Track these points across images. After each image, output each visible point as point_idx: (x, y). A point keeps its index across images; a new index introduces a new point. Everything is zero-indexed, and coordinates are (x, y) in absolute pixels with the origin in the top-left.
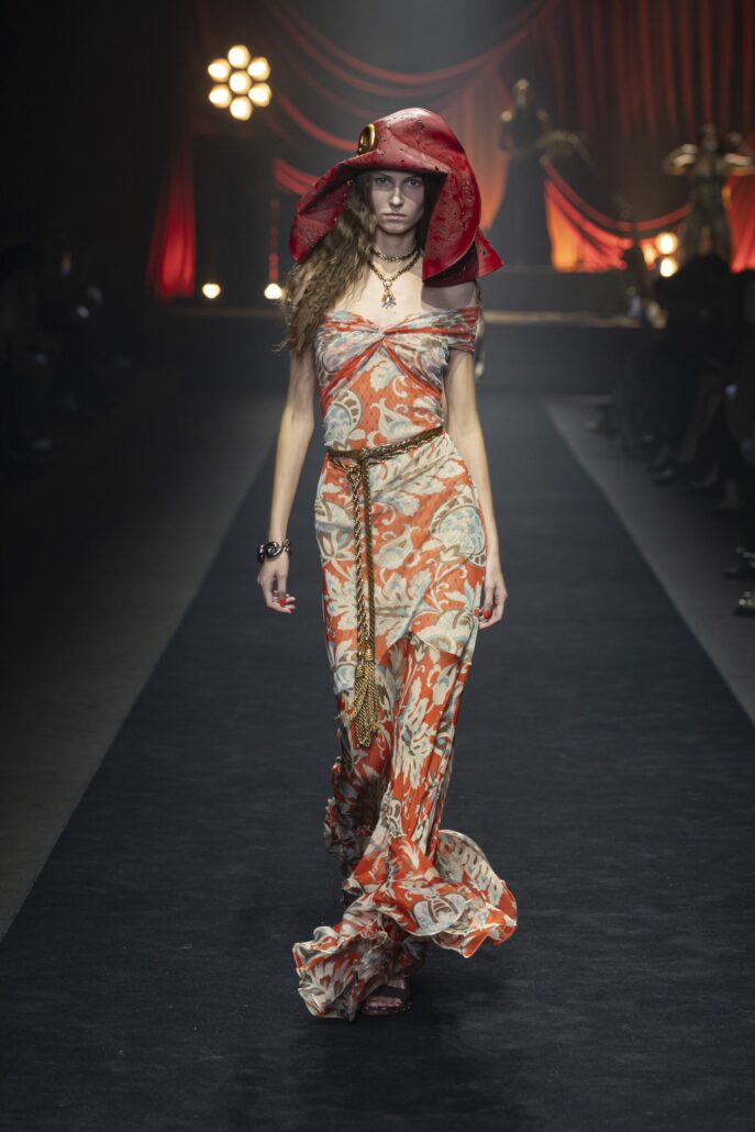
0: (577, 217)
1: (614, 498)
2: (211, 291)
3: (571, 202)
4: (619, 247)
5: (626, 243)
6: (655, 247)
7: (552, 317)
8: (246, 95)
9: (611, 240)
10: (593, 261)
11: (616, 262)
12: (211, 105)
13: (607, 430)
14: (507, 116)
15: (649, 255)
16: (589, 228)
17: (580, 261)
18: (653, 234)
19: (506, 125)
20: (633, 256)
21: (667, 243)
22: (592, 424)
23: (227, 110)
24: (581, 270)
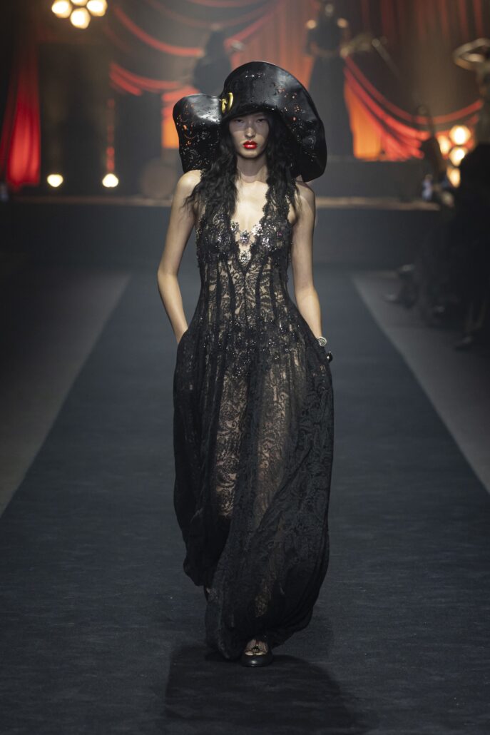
0: (380, 112)
1: (413, 363)
2: (55, 180)
3: (375, 100)
4: (417, 139)
5: (424, 136)
6: (450, 139)
7: (358, 201)
8: (85, 7)
9: (411, 133)
10: (395, 151)
11: (415, 152)
12: (53, 15)
13: (405, 301)
14: (312, 24)
15: (444, 146)
16: (391, 122)
17: (383, 152)
18: (448, 127)
19: (311, 31)
20: (430, 147)
21: (461, 135)
22: (392, 297)
23: (67, 20)
24: (384, 159)
